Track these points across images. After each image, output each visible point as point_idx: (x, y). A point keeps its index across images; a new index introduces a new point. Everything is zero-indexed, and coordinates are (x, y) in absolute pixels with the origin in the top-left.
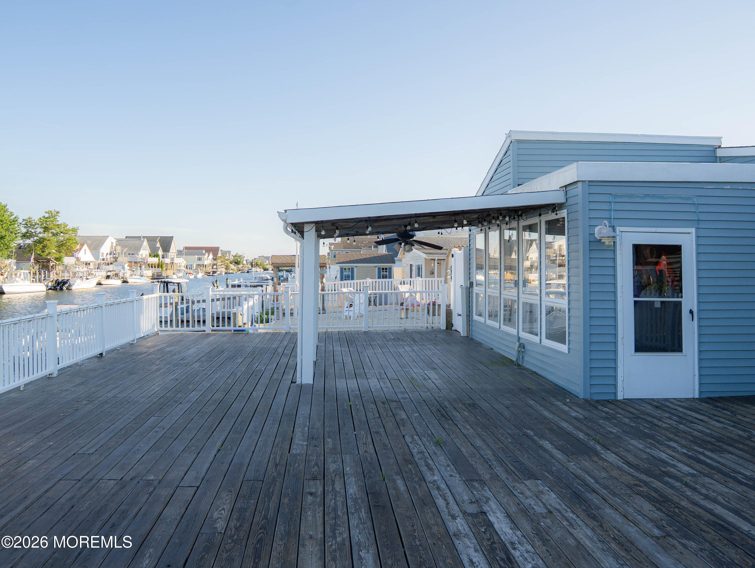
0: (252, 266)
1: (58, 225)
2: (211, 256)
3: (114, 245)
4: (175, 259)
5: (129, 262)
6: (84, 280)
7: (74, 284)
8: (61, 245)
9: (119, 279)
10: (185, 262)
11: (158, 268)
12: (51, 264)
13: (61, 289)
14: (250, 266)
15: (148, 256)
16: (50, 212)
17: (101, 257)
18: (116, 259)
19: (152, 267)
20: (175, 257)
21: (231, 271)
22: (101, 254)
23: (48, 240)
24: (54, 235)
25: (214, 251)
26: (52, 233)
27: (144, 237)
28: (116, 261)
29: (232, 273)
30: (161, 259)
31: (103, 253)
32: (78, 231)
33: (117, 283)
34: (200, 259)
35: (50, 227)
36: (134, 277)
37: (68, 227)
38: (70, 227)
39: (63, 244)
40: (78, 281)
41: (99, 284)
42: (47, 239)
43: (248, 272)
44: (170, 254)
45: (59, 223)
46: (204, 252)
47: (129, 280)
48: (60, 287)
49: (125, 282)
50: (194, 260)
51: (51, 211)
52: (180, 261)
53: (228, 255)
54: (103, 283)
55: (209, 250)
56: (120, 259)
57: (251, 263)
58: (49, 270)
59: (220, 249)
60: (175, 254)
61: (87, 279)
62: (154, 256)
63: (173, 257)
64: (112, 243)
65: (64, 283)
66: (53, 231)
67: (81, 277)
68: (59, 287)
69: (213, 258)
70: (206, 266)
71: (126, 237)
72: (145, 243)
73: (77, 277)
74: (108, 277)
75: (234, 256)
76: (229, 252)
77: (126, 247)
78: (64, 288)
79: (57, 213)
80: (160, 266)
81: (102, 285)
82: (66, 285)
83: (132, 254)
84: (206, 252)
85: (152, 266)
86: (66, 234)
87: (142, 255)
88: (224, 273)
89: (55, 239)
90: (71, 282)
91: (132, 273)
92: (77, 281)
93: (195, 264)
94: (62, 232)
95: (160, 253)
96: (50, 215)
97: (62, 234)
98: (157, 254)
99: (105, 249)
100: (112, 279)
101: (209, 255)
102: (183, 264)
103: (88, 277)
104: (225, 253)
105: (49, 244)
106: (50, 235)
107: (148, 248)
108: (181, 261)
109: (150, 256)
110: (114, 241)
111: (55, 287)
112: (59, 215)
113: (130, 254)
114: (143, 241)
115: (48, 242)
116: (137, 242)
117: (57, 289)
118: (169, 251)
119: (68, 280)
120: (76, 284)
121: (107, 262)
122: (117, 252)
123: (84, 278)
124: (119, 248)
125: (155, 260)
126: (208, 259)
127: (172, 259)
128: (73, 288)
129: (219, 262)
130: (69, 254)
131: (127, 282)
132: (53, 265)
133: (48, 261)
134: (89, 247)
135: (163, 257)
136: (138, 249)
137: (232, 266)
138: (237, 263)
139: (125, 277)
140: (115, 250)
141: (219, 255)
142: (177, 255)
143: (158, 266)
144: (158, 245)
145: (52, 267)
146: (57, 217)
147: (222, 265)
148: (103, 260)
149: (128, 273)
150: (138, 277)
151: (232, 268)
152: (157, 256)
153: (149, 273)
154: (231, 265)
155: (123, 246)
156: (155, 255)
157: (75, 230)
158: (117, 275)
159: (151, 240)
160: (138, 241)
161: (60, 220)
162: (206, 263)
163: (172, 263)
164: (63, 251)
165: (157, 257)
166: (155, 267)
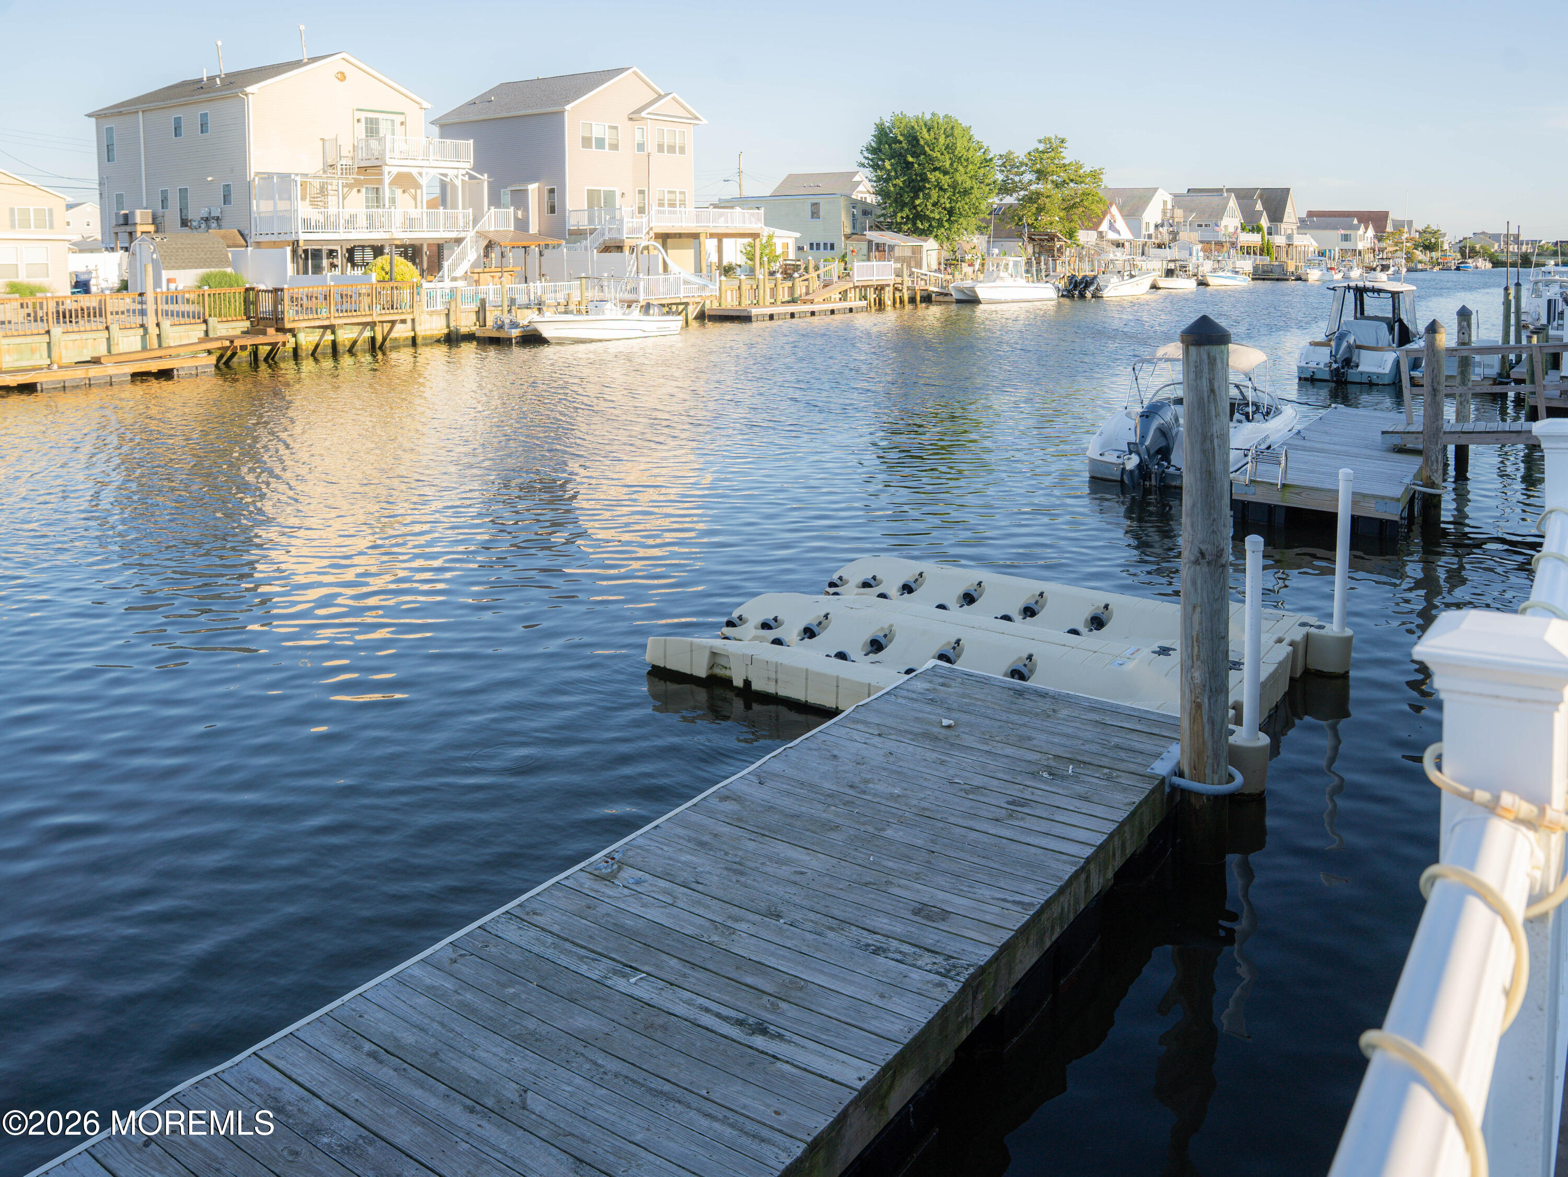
0: (1463, 255)
1: (1064, 165)
2: (1371, 232)
3: (1169, 206)
4: (1295, 236)
5: (1201, 242)
6: (1126, 277)
7: (1107, 286)
8: (1069, 207)
9: (1189, 277)
10: (1315, 244)
11: (1261, 255)
12: (1058, 244)
13: (1082, 296)
14: (1459, 256)
15: (1239, 230)
16: (1047, 140)
17: (1144, 232)
18: (1174, 236)
19: (1248, 253)
20: (1295, 232)
21: (1420, 266)
22: (1144, 226)
23: (1048, 197)
24: (1057, 185)
25: (1377, 220)
26: (1053, 182)
27: (1229, 190)
28: (1174, 239)
29: (1422, 270)
30: (1266, 237)
31: (1148, 224)
32: (1101, 176)
33: (1189, 285)
34: (1346, 238)
35: (1050, 169)
36: (1220, 274)
37: (1082, 171)
38: (1087, 169)
39: (1075, 204)
40: (1115, 279)
41: (1154, 287)
42: (1046, 195)
43: (1458, 269)
44: (1283, 226)
45: (1066, 162)
46: (1355, 222)
47: (1211, 280)
48: (1080, 292)
49: (1202, 283)
50: (1332, 239)
51: (1049, 139)
52: (1305, 243)
53: (1406, 229)
54: (1161, 284)
55: (1366, 218)
56: (1184, 236)
57: (1461, 248)
58: (1053, 256)
59: (1391, 216)
60: (1294, 227)
61: (1132, 276)
62: (1252, 231)
63: (1289, 232)
64: (1165, 203)
65: (1087, 283)
66: (1055, 177)
67: (1119, 272)
68: (1077, 292)
69: (1376, 237)
70: (1360, 252)
71: (1189, 190)
72: (1233, 203)
73: (1111, 272)
74: (1170, 273)
75: (1420, 233)
76: (1410, 223)
77: (1192, 211)
78: (1088, 295)
79: (1062, 142)
80: (1265, 250)
81: (1159, 288)
82: (1092, 288)
83: (1206, 226)
84: (1360, 221)
85: (1248, 251)
86: (1081, 182)
87: (1226, 227)
88: (1404, 270)
89: (1058, 195)
90: (1101, 280)
91: (1216, 265)
92: (1112, 280)
93: (1337, 249)
94: (1072, 181)
95: (1264, 222)
96: (1048, 146)
97: (1072, 185)
98: (1258, 227)
99: (1152, 214)
100: (1177, 277)
101: (1366, 229)
102: (1311, 249)
103: (1133, 273)
104: (1399, 226)
105: (1048, 205)
106: (1050, 186)
107: (1238, 213)
108: (1307, 242)
109: (1243, 229)
110: (1169, 198)
111: (1069, 291)
112: (1065, 145)
113: (1200, 226)
114: (1228, 199)
115: (1047, 200)
116: (1215, 200)
117: (1073, 296)
118: (1281, 221)
119: (1095, 277)
120: (1110, 286)
121: (1157, 241)
122: (1176, 220)
123: (1126, 274)
124: (1179, 213)
125: (1254, 239)
126: (1365, 238)
127: (1290, 237)
128: (1106, 293)
129: (1388, 244)
130: (1086, 224)
131: (1207, 285)
132: (1061, 247)
133: (1052, 238)
134: (1121, 210)
135: (1270, 234)
136: (1219, 213)
137: (1419, 254)
138: (1429, 247)
139: (1200, 274)
140: (1172, 217)
141: (1389, 228)
142: (1298, 228)
143: (1262, 250)
144: (1259, 207)
145: (1059, 250)
146: (1062, 150)
147: (1396, 251)
148: (1150, 236)
149: (1207, 267)
150: (1230, 274)
151: (1420, 258)
152: (1259, 229)
153: (1247, 264)
154: (1417, 252)
155: (1188, 210)
156: (1253, 228)
157: (1095, 175)
158: (1183, 268)
159: (1244, 196)
160: (1216, 198)
161: (1068, 156)
162: (1360, 246)
163: (1289, 245)
164: (1075, 217)
165: (1258, 233)
166: (1255, 253)
